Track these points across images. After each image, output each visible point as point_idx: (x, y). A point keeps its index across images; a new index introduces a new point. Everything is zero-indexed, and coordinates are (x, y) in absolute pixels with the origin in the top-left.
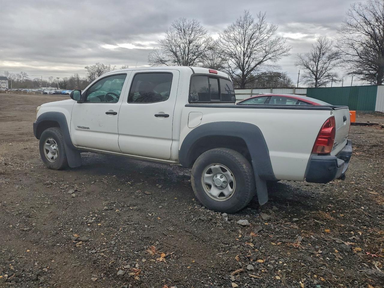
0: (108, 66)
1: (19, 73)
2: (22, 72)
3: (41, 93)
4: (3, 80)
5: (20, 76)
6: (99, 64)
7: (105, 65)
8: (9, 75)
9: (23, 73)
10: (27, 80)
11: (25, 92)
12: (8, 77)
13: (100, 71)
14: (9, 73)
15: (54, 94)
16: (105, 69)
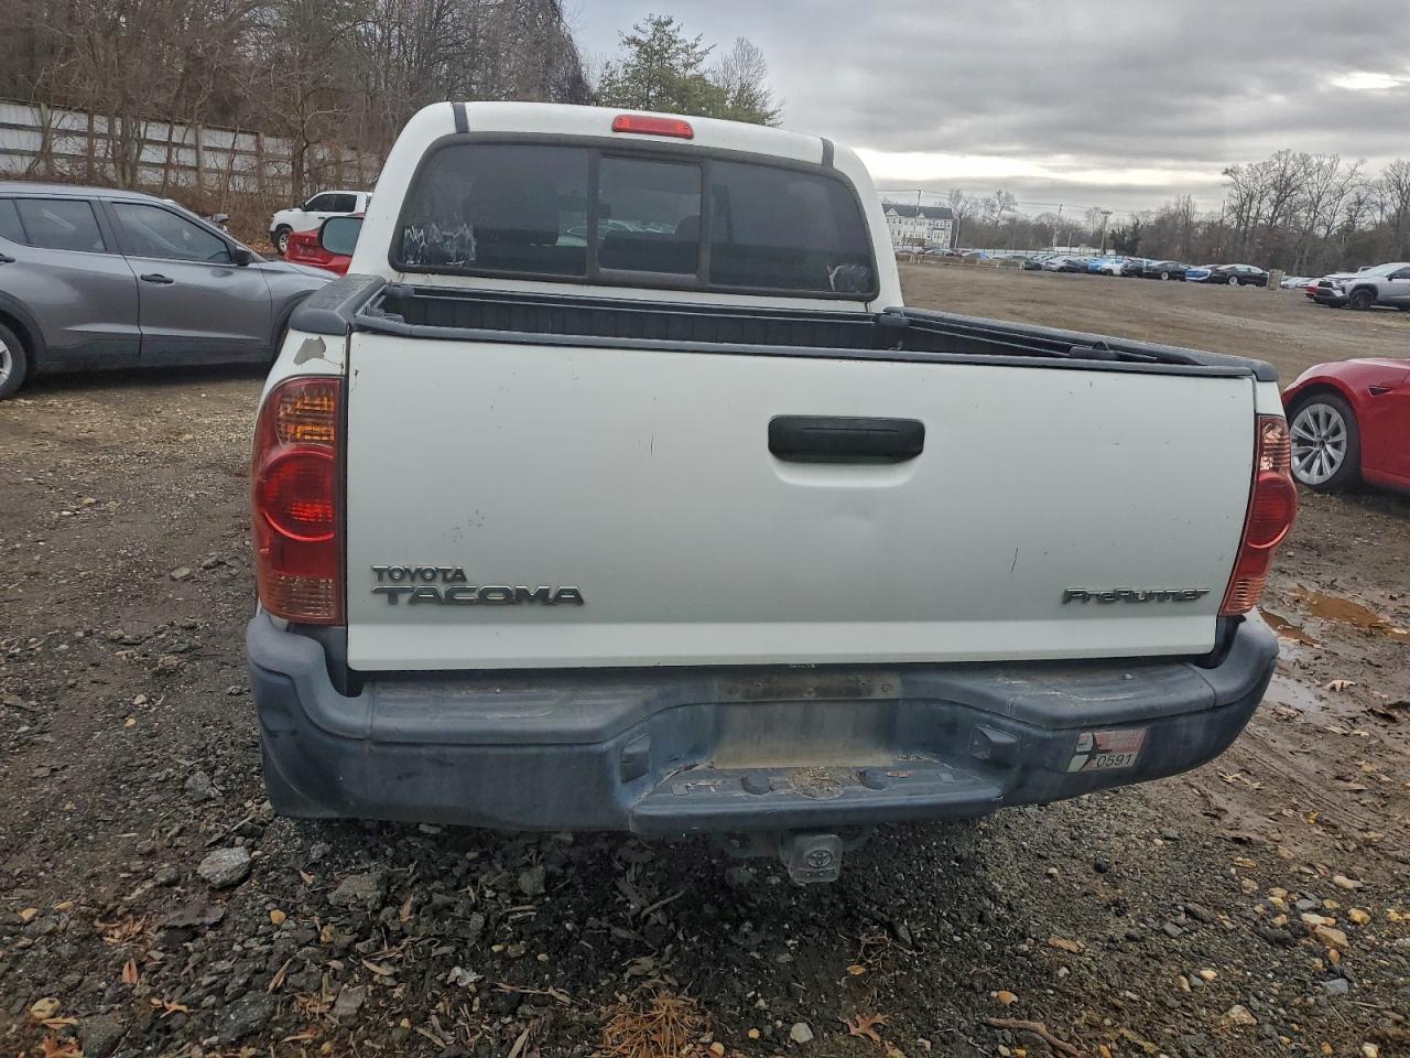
0: (1327, 162)
1: (991, 195)
2: (999, 193)
3: (1017, 265)
4: (939, 218)
5: (993, 206)
6: (1291, 155)
7: (1315, 161)
8: (962, 203)
9: (1003, 195)
10: (1012, 220)
11: (971, 262)
12: (957, 209)
13: (1288, 184)
14: (961, 197)
15: (1062, 270)
16: (1310, 175)
